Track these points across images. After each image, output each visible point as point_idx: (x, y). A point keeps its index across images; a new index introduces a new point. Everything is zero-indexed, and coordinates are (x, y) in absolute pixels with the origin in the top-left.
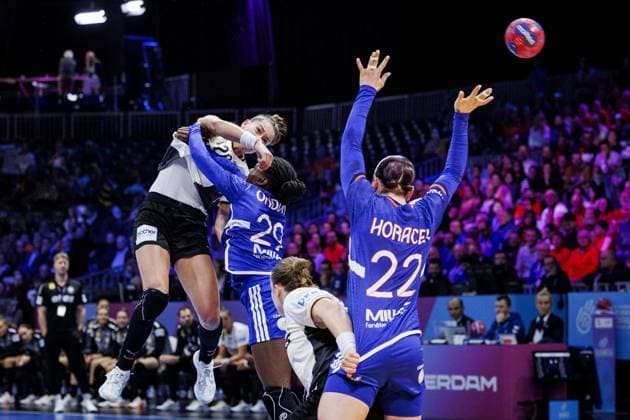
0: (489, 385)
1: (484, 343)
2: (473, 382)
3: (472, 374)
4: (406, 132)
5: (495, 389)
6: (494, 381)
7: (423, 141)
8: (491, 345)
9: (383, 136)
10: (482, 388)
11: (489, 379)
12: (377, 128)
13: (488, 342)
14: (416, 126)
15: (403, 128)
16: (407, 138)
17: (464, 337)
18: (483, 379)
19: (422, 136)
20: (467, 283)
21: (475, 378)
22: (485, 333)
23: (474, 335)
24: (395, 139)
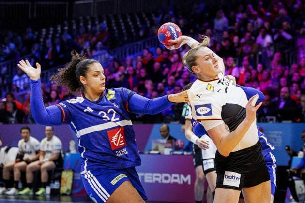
0: (185, 180)
1: (183, 154)
2: (176, 178)
3: (175, 173)
4: (138, 19)
5: (189, 183)
6: (189, 177)
7: (148, 25)
8: (187, 155)
9: (123, 22)
10: (182, 182)
11: (185, 176)
12: (119, 16)
13: (185, 153)
14: (144, 16)
15: (136, 17)
16: (139, 23)
17: (170, 150)
18: (182, 177)
19: (148, 22)
20: (174, 116)
21: (177, 176)
22: (185, 147)
23: (177, 148)
24: (130, 23)
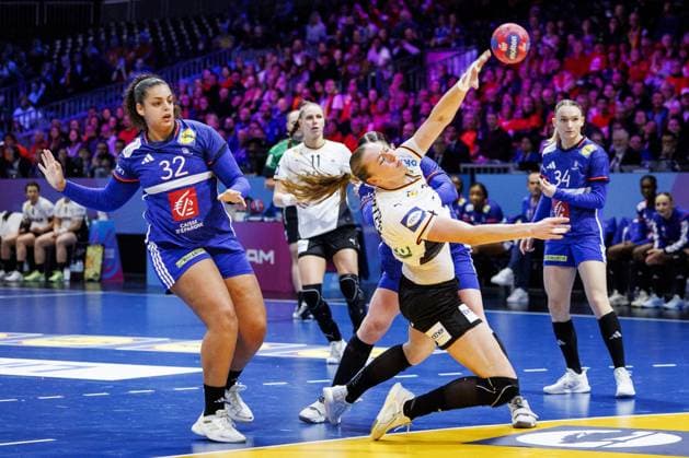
0: (266, 258)
1: (262, 221)
2: (252, 255)
3: (251, 248)
4: (196, 26)
5: (272, 262)
6: (271, 255)
7: (211, 34)
8: (269, 222)
9: (174, 30)
10: (261, 261)
11: (266, 252)
12: (168, 21)
13: (266, 219)
14: (204, 21)
15: (193, 22)
16: (196, 31)
17: (244, 214)
18: (262, 253)
19: (210, 30)
20: (249, 166)
21: (254, 252)
22: (265, 211)
23: (254, 212)
24: (185, 32)
